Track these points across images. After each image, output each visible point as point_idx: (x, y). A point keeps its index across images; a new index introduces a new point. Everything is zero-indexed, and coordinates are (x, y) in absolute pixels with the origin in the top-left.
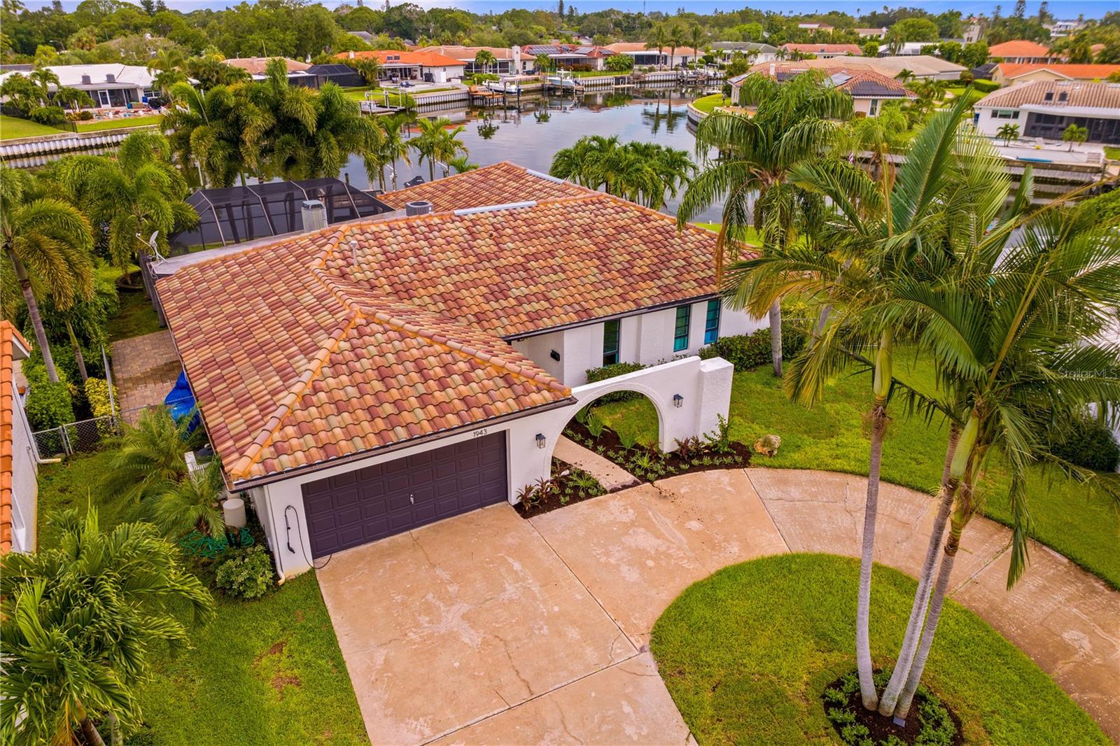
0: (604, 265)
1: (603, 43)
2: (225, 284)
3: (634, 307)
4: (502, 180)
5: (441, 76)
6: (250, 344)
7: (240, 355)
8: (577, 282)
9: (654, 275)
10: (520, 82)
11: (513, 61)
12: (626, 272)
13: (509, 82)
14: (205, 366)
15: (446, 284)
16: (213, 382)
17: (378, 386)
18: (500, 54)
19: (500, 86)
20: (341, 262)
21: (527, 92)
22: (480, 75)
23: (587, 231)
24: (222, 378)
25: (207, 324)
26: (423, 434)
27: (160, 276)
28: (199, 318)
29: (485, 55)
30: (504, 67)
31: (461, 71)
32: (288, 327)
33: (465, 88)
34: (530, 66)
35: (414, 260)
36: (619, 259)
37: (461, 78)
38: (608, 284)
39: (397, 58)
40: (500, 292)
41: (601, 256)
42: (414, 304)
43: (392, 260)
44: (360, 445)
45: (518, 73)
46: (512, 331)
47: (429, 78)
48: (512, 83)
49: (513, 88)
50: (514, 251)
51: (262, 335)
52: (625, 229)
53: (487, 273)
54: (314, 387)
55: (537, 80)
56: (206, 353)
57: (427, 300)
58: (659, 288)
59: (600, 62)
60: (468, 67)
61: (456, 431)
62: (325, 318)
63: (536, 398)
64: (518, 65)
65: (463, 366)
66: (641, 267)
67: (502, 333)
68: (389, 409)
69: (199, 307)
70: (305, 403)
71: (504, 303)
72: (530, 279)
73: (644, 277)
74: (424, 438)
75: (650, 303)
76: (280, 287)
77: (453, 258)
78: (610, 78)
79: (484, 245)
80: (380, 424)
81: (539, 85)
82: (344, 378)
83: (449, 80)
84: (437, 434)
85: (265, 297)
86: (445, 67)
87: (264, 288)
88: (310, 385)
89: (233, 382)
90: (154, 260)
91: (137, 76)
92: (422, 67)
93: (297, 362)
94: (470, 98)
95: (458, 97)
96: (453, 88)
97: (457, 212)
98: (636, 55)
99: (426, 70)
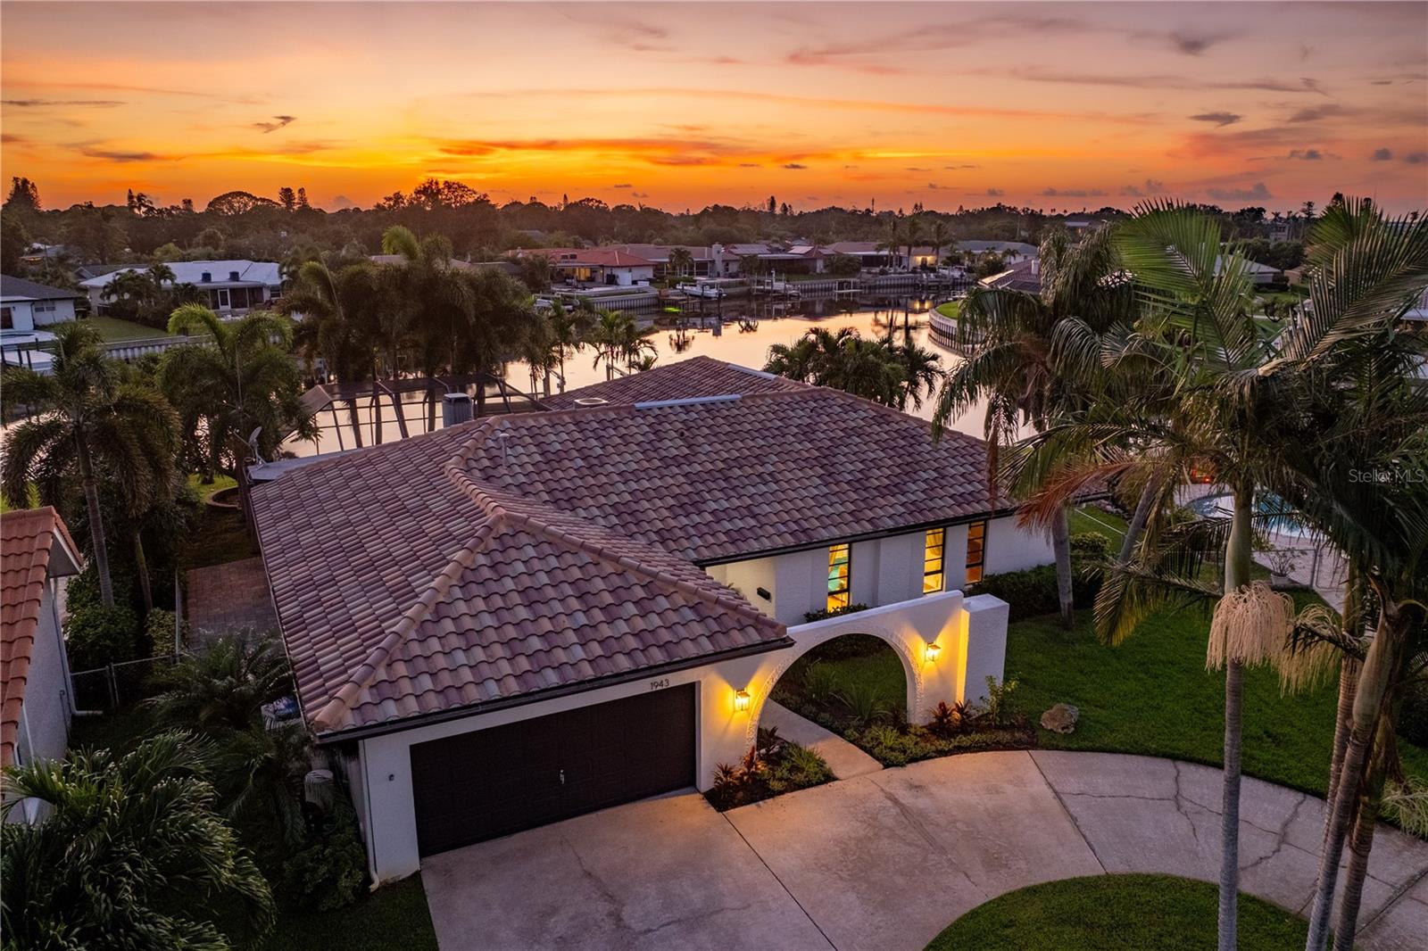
0: (829, 476)
1: (825, 242)
2: (336, 489)
3: (869, 527)
4: (696, 377)
5: (625, 278)
6: (358, 559)
7: (343, 574)
8: (794, 495)
9: (896, 488)
10: (722, 285)
11: (713, 262)
12: (859, 484)
13: (705, 286)
14: (297, 588)
15: (622, 493)
16: (306, 606)
17: (523, 613)
18: (699, 254)
19: (697, 290)
20: (486, 463)
21: (730, 297)
22: (673, 277)
23: (807, 432)
24: (318, 601)
25: (306, 537)
26: (581, 678)
27: (258, 482)
28: (296, 530)
29: (681, 255)
30: (703, 268)
31: (650, 273)
32: (408, 538)
33: (654, 291)
34: (733, 268)
35: (580, 463)
36: (849, 467)
37: (649, 280)
38: (834, 499)
39: (574, 257)
40: (690, 505)
41: (825, 462)
42: (577, 515)
43: (552, 459)
44: (493, 690)
45: (719, 276)
46: (706, 554)
47: (612, 280)
48: (712, 286)
49: (713, 293)
50: (710, 454)
51: (374, 548)
53: (675, 480)
54: (436, 611)
55: (742, 284)
56: (299, 572)
57: (596, 512)
58: (903, 505)
59: (820, 264)
60: (658, 268)
61: (627, 677)
62: (458, 526)
63: (739, 639)
64: (720, 267)
65: (640, 593)
66: (878, 478)
67: (694, 555)
68: (536, 644)
69: (299, 517)
70: (424, 630)
71: (697, 519)
72: (732, 489)
73: (883, 491)
74: (582, 686)
75: (890, 524)
76: (403, 491)
77: (631, 459)
78: (833, 282)
79: (673, 446)
80: (524, 664)
81: (745, 289)
82: (480, 604)
83: (635, 282)
84: (598, 682)
85: (384, 503)
86: (630, 268)
87: (384, 494)
88: (432, 607)
89: (332, 605)
90: (253, 463)
91: (265, 274)
92: (602, 266)
93: (418, 580)
94: (660, 302)
95: (644, 302)
96: (640, 291)
97: (638, 405)
98: (864, 256)
99: (608, 272)
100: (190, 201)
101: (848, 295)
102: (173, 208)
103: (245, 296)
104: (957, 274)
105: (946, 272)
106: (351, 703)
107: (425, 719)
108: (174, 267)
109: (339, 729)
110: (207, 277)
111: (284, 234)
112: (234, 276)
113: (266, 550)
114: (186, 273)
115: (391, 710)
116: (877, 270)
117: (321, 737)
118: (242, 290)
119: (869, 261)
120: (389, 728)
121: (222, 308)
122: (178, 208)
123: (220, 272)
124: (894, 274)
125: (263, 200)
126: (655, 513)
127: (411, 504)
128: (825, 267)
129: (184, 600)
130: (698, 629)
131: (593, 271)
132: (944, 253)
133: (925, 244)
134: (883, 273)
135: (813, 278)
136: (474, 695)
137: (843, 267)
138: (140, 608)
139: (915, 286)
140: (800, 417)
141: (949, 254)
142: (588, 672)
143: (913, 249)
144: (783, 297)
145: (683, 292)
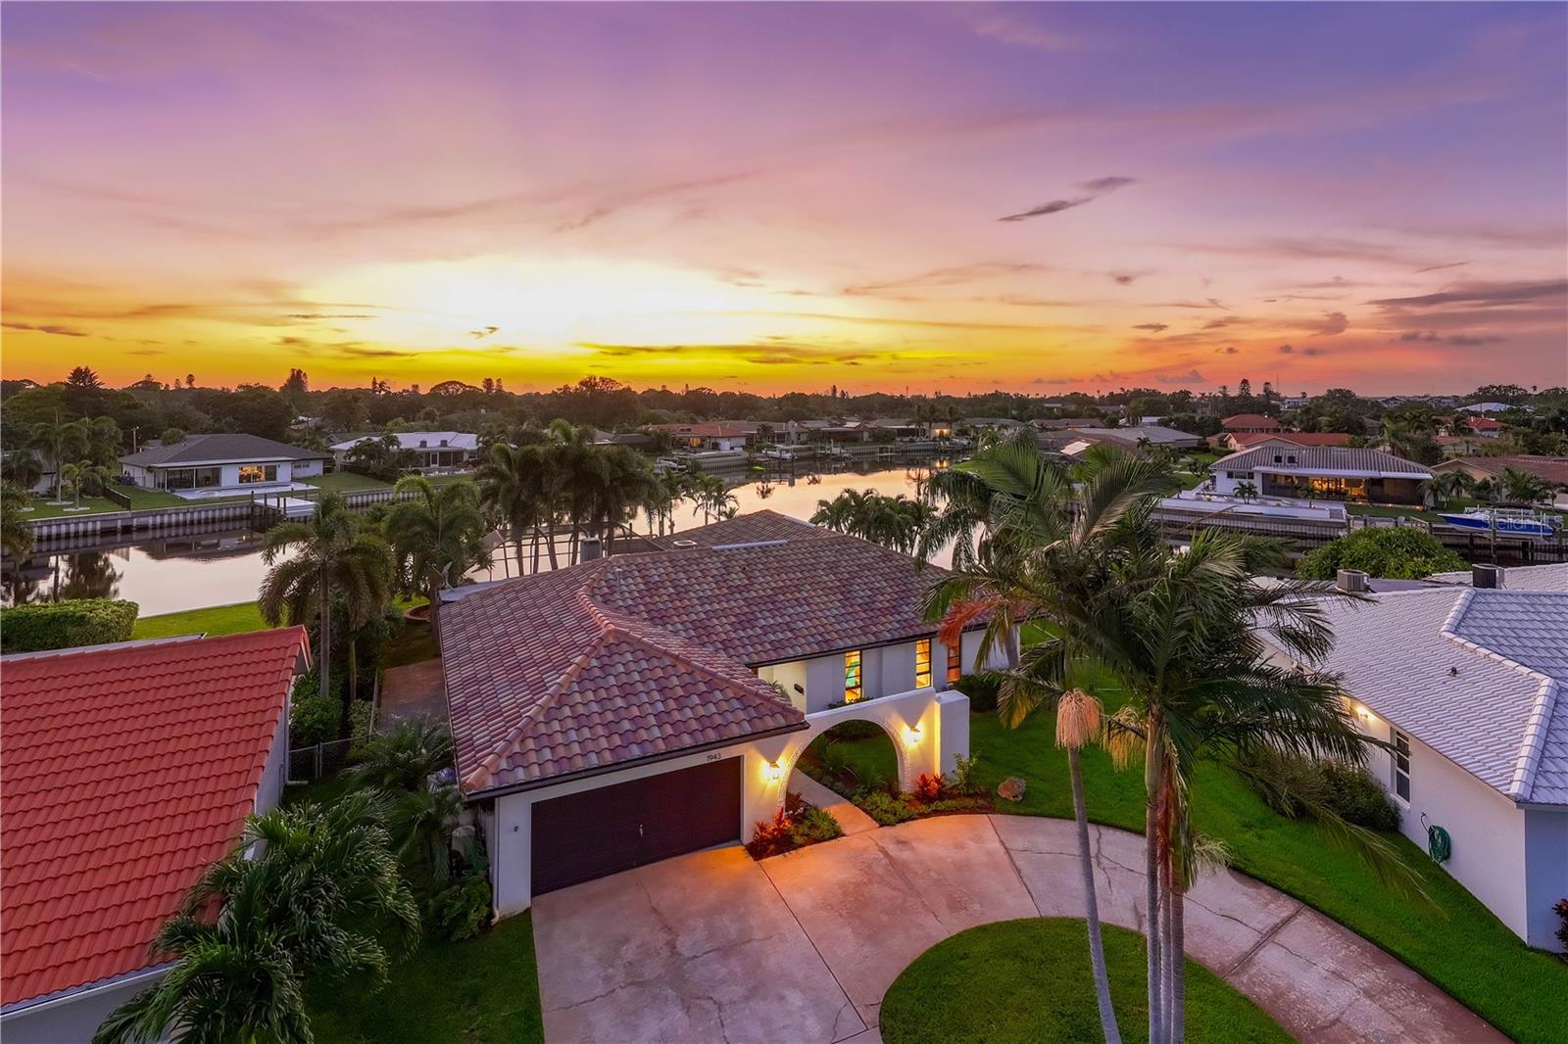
0: (847, 599)
1: (870, 419)
2: (499, 609)
3: (873, 639)
4: (761, 525)
5: (725, 445)
6: (510, 661)
7: (498, 673)
8: (820, 614)
9: (894, 610)
10: (795, 450)
11: (789, 433)
12: (867, 606)
13: (782, 451)
14: (465, 683)
15: (699, 613)
16: (468, 698)
17: (620, 702)
18: (779, 428)
19: (776, 454)
20: (606, 590)
21: (801, 459)
22: (759, 445)
23: (832, 568)
24: (478, 693)
25: (475, 645)
26: (656, 752)
27: (445, 603)
28: (469, 639)
29: (765, 429)
30: (782, 438)
31: (743, 442)
32: (545, 647)
33: (746, 455)
34: (804, 438)
35: (672, 590)
36: (861, 593)
37: (743, 447)
38: (849, 617)
39: (689, 430)
40: (745, 622)
41: (845, 590)
42: (666, 629)
43: (652, 588)
44: (594, 760)
45: (793, 443)
46: (756, 658)
47: (716, 446)
48: (787, 451)
49: (788, 456)
50: (764, 584)
51: (522, 653)
52: (868, 567)
53: (737, 603)
54: (559, 700)
55: (810, 449)
56: (467, 671)
57: (680, 627)
58: (897, 622)
59: (866, 435)
60: (749, 438)
61: (689, 751)
62: (580, 638)
63: (770, 723)
64: (794, 437)
65: (702, 687)
66: (882, 601)
67: (746, 659)
68: (627, 725)
69: (471, 630)
70: (550, 715)
71: (751, 632)
72: (777, 610)
73: (885, 612)
74: (658, 757)
75: (889, 636)
76: (546, 611)
77: (708, 588)
78: (876, 448)
79: (737, 578)
80: (617, 741)
81: (811, 453)
82: (590, 696)
83: (732, 448)
84: (669, 755)
85: (532, 620)
86: (729, 438)
87: (532, 613)
88: (557, 697)
89: (488, 696)
90: (443, 588)
91: (467, 442)
92: (709, 437)
93: (548, 678)
94: (750, 463)
95: (740, 462)
96: (735, 455)
97: (714, 548)
98: (898, 429)
99: (713, 441)
100: (417, 386)
101: (887, 457)
102: (404, 391)
103: (451, 458)
104: (965, 442)
105: (957, 440)
106: (492, 770)
107: (543, 782)
108: (401, 437)
109: (482, 789)
110: (423, 444)
111: (483, 411)
112: (444, 443)
113: (446, 655)
114: (409, 441)
115: (521, 775)
116: (907, 439)
117: (469, 796)
118: (448, 453)
119: (902, 433)
120: (518, 788)
121: (432, 466)
122: (408, 391)
123: (434, 440)
124: (919, 441)
125: (471, 387)
126: (721, 627)
127: (551, 620)
128: (870, 437)
129: (380, 691)
130: (741, 715)
131: (703, 440)
132: (956, 427)
133: (941, 420)
134: (912, 441)
135: (861, 445)
136: (580, 764)
137: (882, 437)
138: (346, 698)
139: (935, 450)
140: (828, 556)
141: (959, 428)
142: (662, 747)
143: (933, 424)
144: (838, 459)
145: (767, 455)
